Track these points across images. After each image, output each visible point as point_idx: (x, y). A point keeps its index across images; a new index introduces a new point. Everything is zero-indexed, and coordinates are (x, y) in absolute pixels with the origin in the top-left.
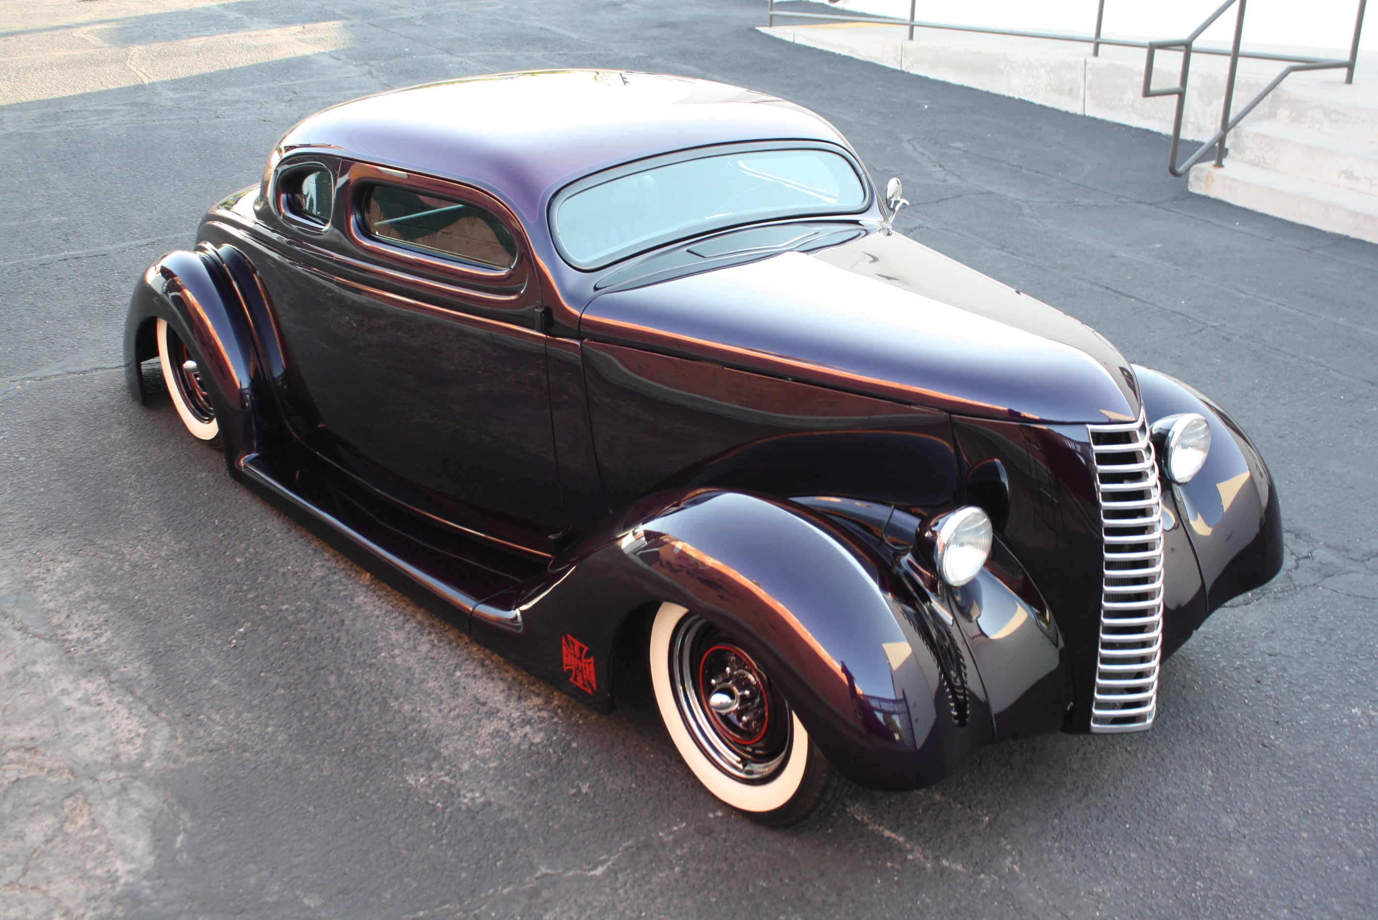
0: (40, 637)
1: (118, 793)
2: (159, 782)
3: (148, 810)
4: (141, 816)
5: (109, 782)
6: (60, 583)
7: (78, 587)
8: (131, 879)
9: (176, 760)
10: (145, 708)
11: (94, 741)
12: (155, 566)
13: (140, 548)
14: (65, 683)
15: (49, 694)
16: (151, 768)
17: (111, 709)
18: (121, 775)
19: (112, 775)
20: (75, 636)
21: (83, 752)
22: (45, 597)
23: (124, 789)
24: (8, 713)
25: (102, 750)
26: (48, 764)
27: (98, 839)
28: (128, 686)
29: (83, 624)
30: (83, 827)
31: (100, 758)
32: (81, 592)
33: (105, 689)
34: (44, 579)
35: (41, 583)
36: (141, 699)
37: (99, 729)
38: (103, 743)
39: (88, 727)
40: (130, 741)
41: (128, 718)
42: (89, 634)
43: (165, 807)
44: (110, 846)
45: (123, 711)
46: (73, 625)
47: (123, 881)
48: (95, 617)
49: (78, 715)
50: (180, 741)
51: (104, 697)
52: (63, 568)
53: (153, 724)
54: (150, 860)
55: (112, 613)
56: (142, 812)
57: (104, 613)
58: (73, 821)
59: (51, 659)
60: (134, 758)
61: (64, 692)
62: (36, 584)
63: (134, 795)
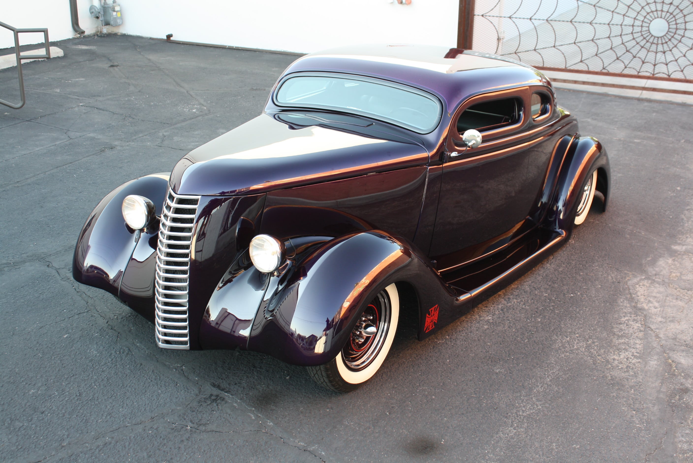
0: (652, 330)
1: (658, 275)
2: (643, 271)
3: (653, 268)
4: (656, 268)
5: (659, 278)
6: (626, 350)
7: (619, 344)
8: (669, 258)
9: (633, 274)
10: (631, 291)
11: (655, 290)
12: (577, 335)
13: (575, 347)
14: (653, 310)
15: (662, 309)
16: (643, 276)
17: (643, 296)
18: (654, 278)
19: (656, 279)
20: (637, 325)
21: (662, 289)
22: (638, 346)
23: (656, 275)
24: (681, 310)
25: (655, 287)
26: (675, 291)
27: (672, 269)
28: (631, 299)
29: (630, 327)
30: (674, 273)
31: (657, 285)
32: (620, 341)
33: (640, 302)
34: (632, 355)
35: (635, 354)
36: (630, 294)
37: (652, 292)
38: (653, 289)
39: (654, 294)
40: (644, 285)
41: (639, 291)
42: (631, 323)
43: (647, 266)
44: (669, 266)
45: (639, 294)
46: (634, 329)
47: (671, 259)
48: (623, 328)
49: (656, 299)
50: (628, 278)
51: (642, 300)
52: (619, 357)
53: (632, 286)
54: (661, 259)
55: (614, 326)
56: (655, 268)
57: (617, 328)
58: (676, 276)
59: (653, 320)
60: (646, 281)
61: (656, 308)
62: (638, 355)
63: (654, 272)
